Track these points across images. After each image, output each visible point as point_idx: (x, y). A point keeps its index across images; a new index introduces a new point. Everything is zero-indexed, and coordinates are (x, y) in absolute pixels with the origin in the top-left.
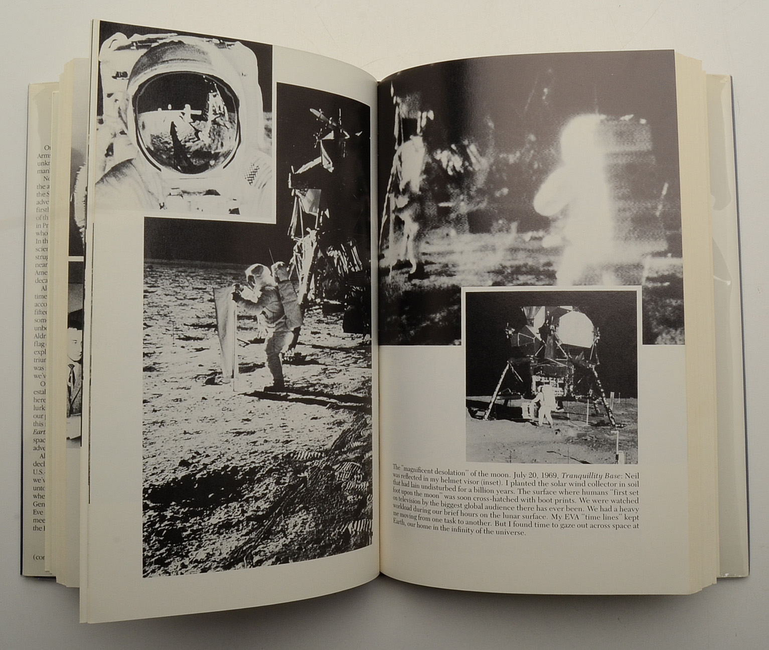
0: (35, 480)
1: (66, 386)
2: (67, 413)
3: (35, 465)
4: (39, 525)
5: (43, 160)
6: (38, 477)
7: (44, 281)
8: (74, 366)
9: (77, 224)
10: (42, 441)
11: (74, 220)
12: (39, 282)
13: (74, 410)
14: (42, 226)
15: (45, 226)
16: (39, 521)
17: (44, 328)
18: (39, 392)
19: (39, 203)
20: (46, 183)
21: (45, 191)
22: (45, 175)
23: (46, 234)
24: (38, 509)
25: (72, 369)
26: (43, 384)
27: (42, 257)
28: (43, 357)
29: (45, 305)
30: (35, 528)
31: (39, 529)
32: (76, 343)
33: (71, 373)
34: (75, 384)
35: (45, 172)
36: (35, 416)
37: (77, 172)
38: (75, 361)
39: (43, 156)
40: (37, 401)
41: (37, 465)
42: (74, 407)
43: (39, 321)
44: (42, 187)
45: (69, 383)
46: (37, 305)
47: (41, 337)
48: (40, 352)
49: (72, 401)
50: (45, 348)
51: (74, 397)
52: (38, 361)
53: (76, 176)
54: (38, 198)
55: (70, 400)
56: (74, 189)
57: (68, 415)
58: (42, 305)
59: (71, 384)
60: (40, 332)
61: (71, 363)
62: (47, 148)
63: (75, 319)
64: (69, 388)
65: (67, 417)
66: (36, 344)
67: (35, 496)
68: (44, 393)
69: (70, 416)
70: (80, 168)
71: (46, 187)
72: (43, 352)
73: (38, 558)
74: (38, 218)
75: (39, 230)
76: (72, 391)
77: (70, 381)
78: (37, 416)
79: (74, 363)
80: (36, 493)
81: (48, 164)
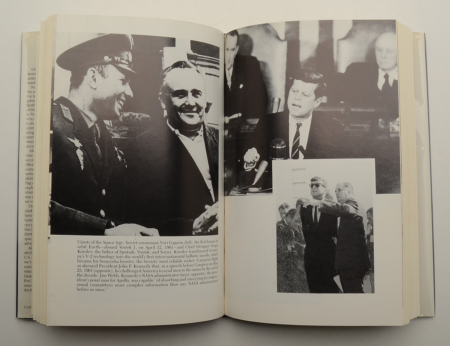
0: (25, 262)
2: (48, 223)
3: (25, 253)
4: (27, 288)
5: (31, 76)
6: (27, 260)
7: (31, 147)
10: (30, 239)
12: (28, 147)
14: (30, 115)
15: (32, 115)
16: (27, 286)
17: (31, 174)
18: (28, 211)
19: (28, 101)
20: (33, 90)
21: (32, 94)
22: (32, 85)
23: (33, 119)
24: (27, 279)
26: (30, 206)
27: (30, 133)
28: (31, 190)
29: (32, 160)
30: (25, 290)
31: (28, 290)
35: (32, 83)
36: (26, 225)
39: (31, 74)
40: (27, 216)
41: (27, 253)
43: (28, 170)
44: (30, 92)
46: (27, 160)
47: (29, 179)
48: (29, 188)
50: (31, 185)
52: (27, 193)
54: (28, 98)
58: (30, 160)
60: (29, 176)
62: (33, 69)
65: (48, 225)
66: (26, 183)
67: (25, 272)
68: (31, 211)
71: (33, 92)
72: (30, 188)
73: (27, 307)
74: (28, 110)
75: (28, 117)
78: (27, 225)
80: (26, 269)
81: (34, 79)
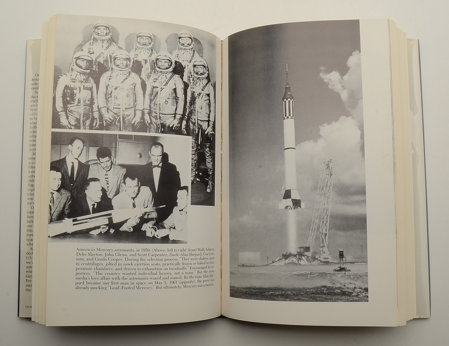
0: (27, 262)
1: (49, 205)
2: (49, 221)
4: (29, 288)
5: (34, 82)
6: (29, 260)
7: (34, 150)
8: (53, 193)
9: (57, 110)
10: (32, 240)
11: (56, 107)
12: (31, 150)
13: (53, 219)
14: (33, 119)
15: (35, 119)
16: (29, 286)
17: (33, 176)
18: (30, 212)
19: (32, 106)
20: (36, 95)
21: (35, 99)
22: (36, 90)
23: (36, 123)
24: (29, 279)
25: (53, 195)
26: (32, 208)
27: (33, 136)
28: (33, 192)
29: (35, 163)
30: (27, 290)
31: (29, 290)
32: (55, 180)
33: (51, 197)
34: (54, 204)
35: (35, 88)
36: (28, 226)
37: (58, 80)
38: (54, 191)
39: (35, 80)
40: (29, 217)
41: (28, 254)
42: (53, 218)
43: (31, 172)
44: (34, 97)
45: (50, 203)
46: (30, 163)
47: (32, 181)
48: (31, 190)
49: (52, 214)
51: (53, 212)
52: (30, 194)
53: (57, 82)
55: (51, 214)
56: (56, 89)
57: (49, 222)
58: (33, 163)
59: (51, 204)
60: (32, 179)
61: (52, 192)
62: (37, 75)
63: (55, 166)
64: (50, 207)
65: (49, 223)
66: (29, 186)
67: (27, 272)
68: (33, 212)
69: (50, 223)
70: (60, 77)
71: (36, 97)
72: (33, 190)
73: (28, 307)
74: (31, 115)
75: (31, 121)
76: (52, 208)
77: (51, 202)
79: (54, 192)
80: (28, 270)
81: (37, 84)
